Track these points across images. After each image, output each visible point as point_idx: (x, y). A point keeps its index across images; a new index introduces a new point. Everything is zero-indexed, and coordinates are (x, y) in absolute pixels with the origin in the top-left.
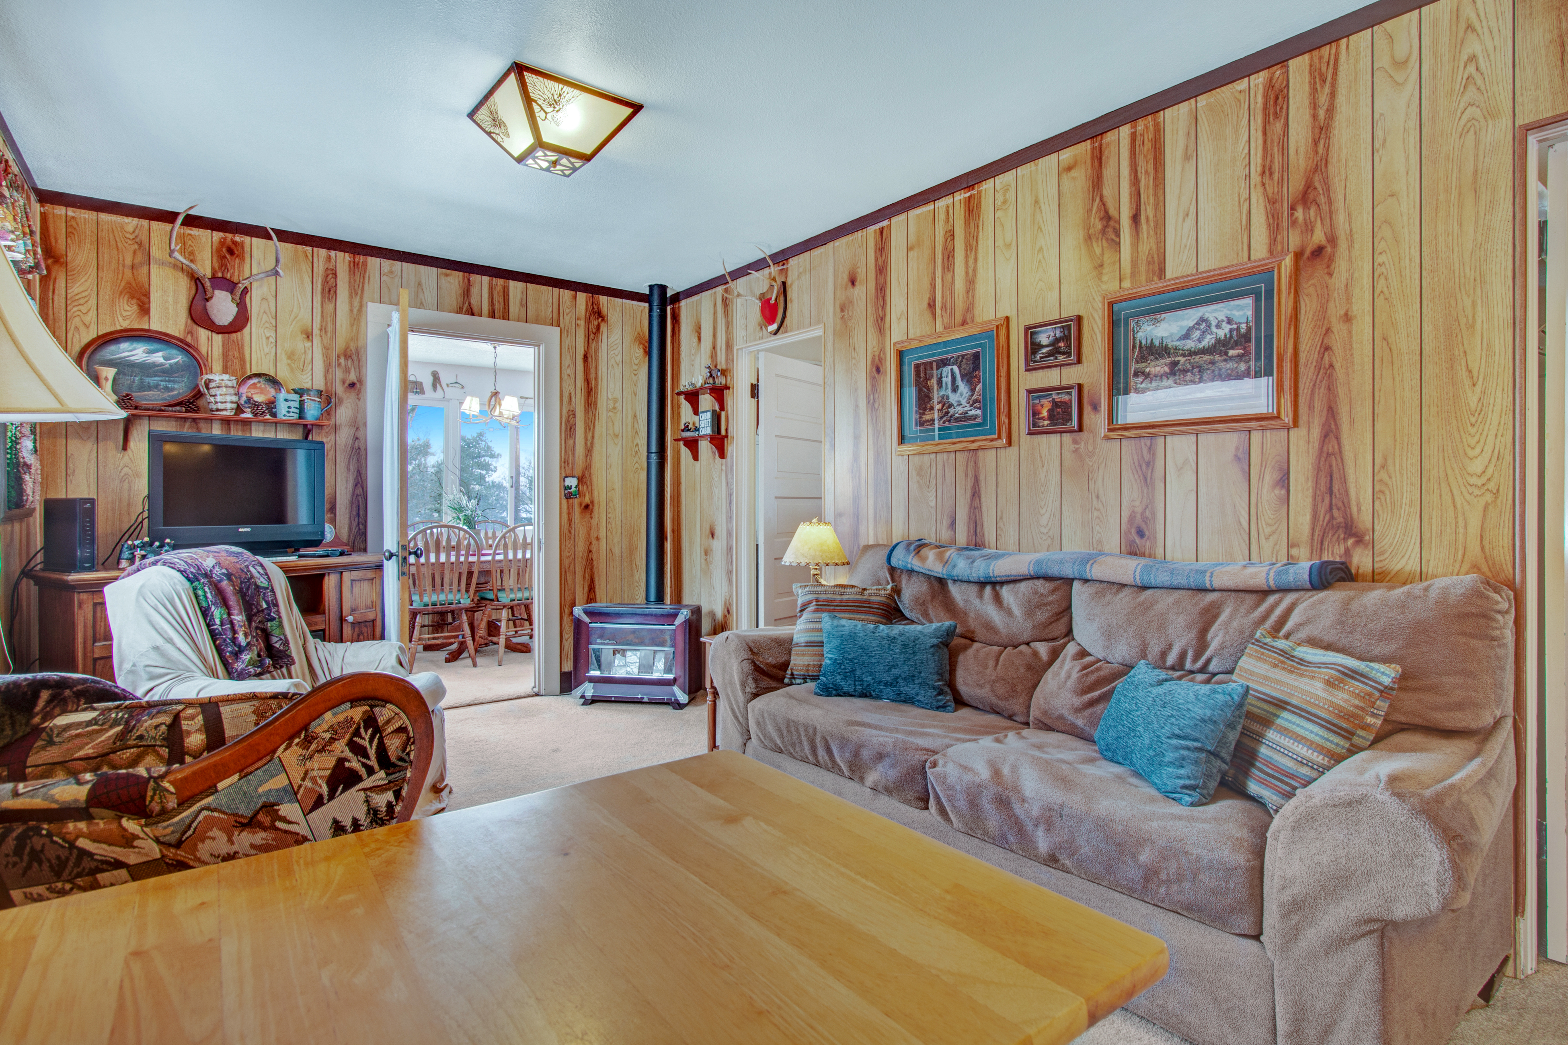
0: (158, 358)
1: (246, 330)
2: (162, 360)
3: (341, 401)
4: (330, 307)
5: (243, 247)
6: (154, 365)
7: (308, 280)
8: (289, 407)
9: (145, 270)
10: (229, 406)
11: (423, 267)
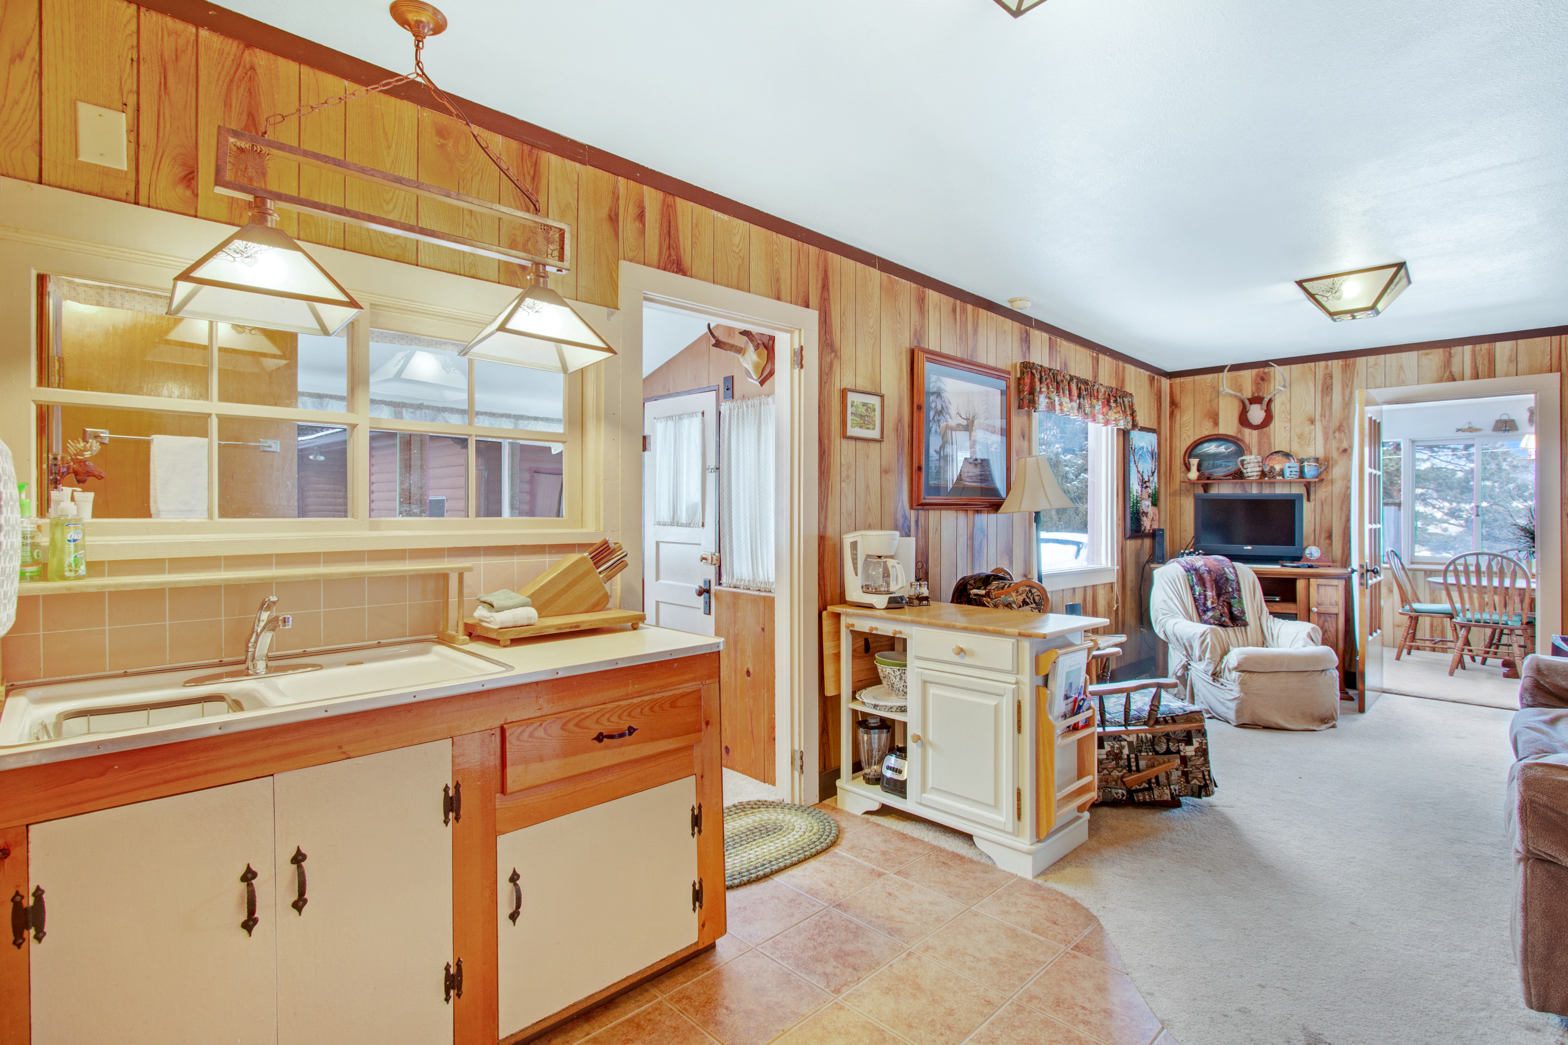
0: (1222, 449)
1: (1272, 425)
2: (1224, 450)
3: (1336, 462)
4: (1328, 399)
5: (1269, 375)
6: (1220, 453)
7: (1311, 385)
8: (1291, 472)
9: (1216, 401)
10: (1255, 474)
11: (1404, 353)
